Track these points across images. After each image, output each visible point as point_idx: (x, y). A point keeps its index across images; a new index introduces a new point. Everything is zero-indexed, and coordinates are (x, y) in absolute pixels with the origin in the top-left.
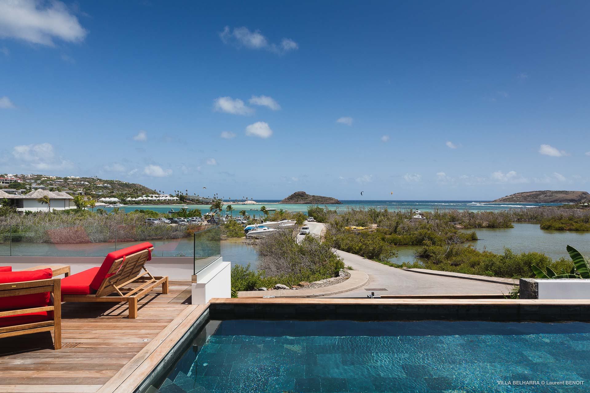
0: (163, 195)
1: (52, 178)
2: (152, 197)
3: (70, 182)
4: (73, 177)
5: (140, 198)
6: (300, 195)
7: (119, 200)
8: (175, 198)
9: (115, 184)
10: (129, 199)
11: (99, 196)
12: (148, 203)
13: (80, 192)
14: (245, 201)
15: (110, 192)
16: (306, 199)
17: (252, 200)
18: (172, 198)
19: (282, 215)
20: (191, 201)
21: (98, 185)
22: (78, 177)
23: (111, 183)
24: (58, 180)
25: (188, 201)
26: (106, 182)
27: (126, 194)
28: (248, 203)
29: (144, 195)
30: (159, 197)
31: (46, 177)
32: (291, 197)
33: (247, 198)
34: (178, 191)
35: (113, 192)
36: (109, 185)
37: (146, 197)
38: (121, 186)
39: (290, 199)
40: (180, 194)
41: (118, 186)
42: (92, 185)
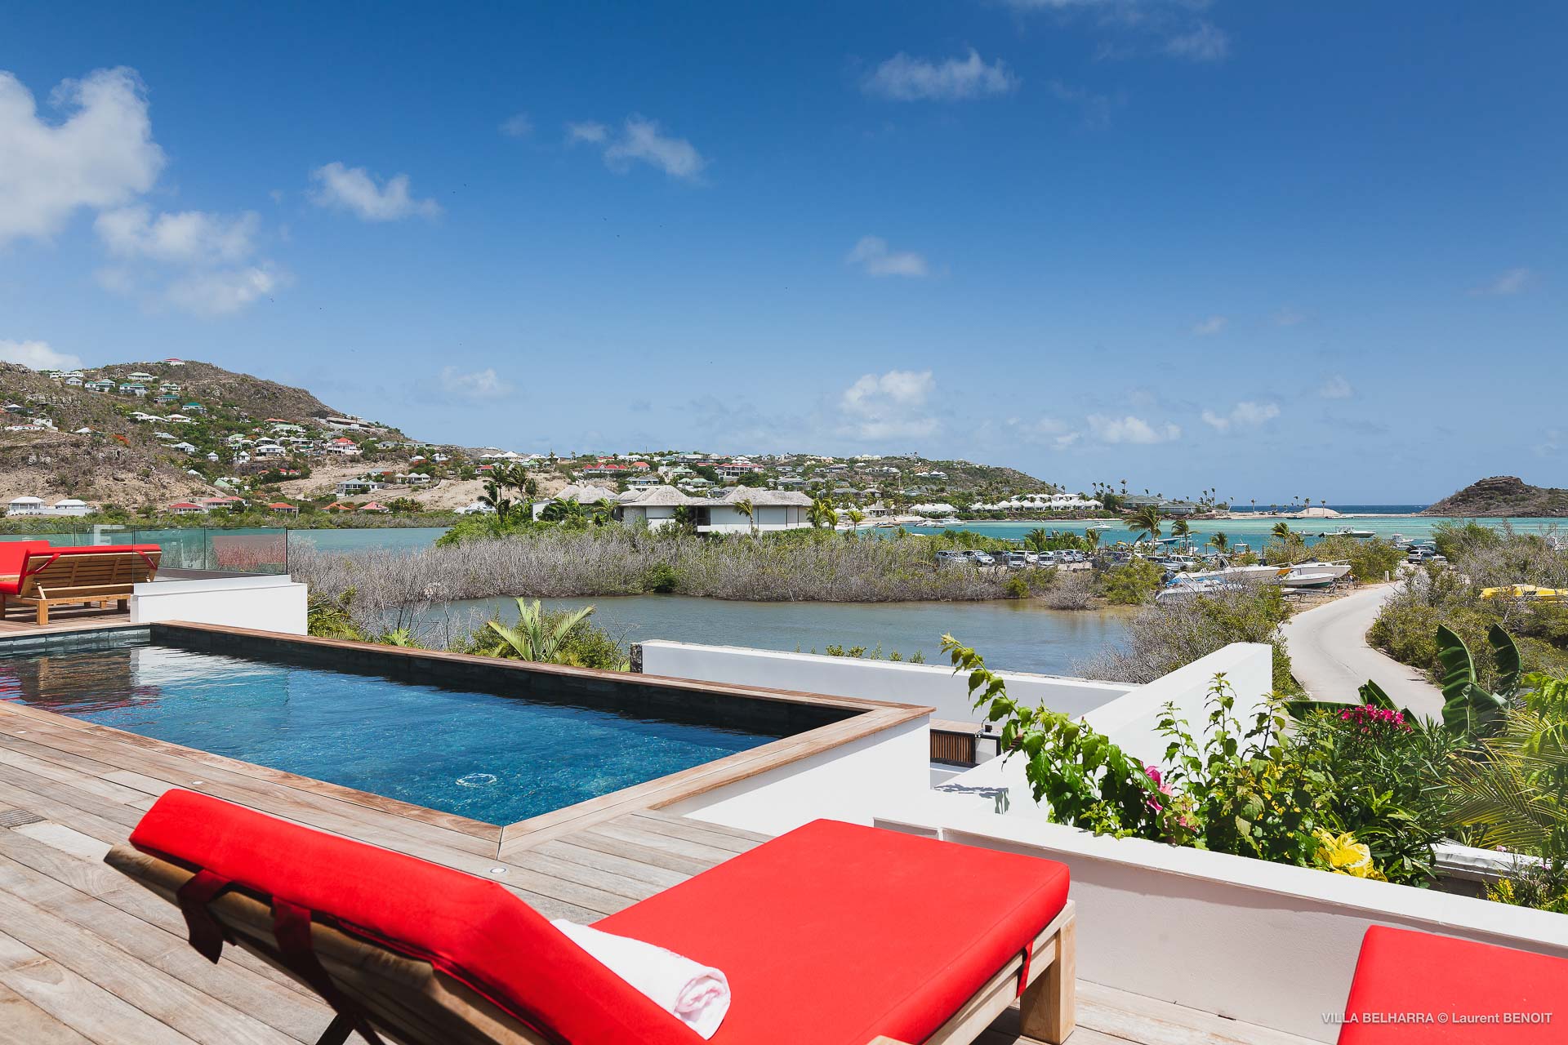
0: (1061, 496)
1: (824, 460)
2: (1033, 500)
3: (861, 467)
4: (867, 456)
5: (1004, 504)
6: (1497, 489)
7: (954, 510)
8: (1093, 502)
9: (956, 469)
10: (977, 506)
11: (909, 500)
12: (1021, 515)
13: (872, 490)
14: (1302, 508)
15: (937, 491)
16: (1525, 500)
17: (1323, 506)
18: (1083, 503)
20: (1136, 509)
21: (919, 474)
22: (877, 457)
23: (948, 467)
24: (837, 466)
25: (1127, 511)
26: (936, 465)
27: (970, 494)
28: (1310, 515)
29: (1015, 497)
30: (1050, 500)
31: (814, 459)
32: (1462, 496)
33: (1307, 500)
34: (1102, 484)
35: (942, 490)
36: (941, 473)
37: (1019, 500)
38: (969, 473)
39: (1460, 501)
40: (1107, 491)
41: (963, 475)
42: (905, 475)
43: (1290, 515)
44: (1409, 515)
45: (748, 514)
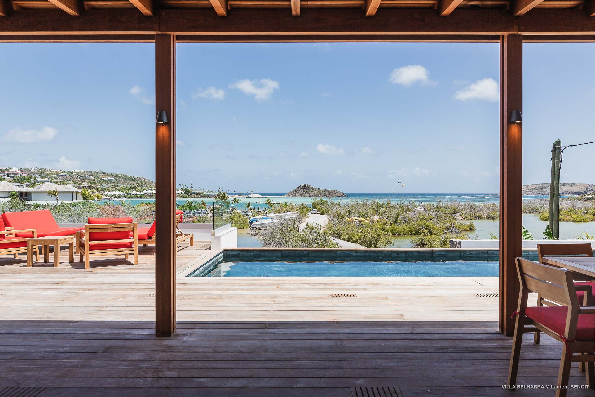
1: (56, 172)
3: (75, 175)
4: (77, 170)
5: (145, 192)
6: (305, 188)
8: (180, 191)
9: (119, 177)
10: (134, 192)
11: (103, 190)
12: (152, 196)
13: (85, 185)
14: (250, 194)
15: (115, 186)
16: (312, 192)
17: (257, 193)
19: (285, 208)
20: (196, 194)
21: (103, 179)
22: (82, 171)
23: (116, 176)
24: (63, 174)
25: (193, 195)
26: (111, 175)
27: (131, 188)
28: (253, 196)
29: (149, 189)
31: (50, 171)
32: (296, 190)
33: (252, 191)
34: (183, 185)
35: (117, 186)
36: (113, 179)
37: (151, 190)
38: (125, 179)
39: (295, 192)
40: (185, 187)
41: (123, 180)
42: (96, 179)
43: (247, 196)
44: (281, 196)
45: (55, 195)
